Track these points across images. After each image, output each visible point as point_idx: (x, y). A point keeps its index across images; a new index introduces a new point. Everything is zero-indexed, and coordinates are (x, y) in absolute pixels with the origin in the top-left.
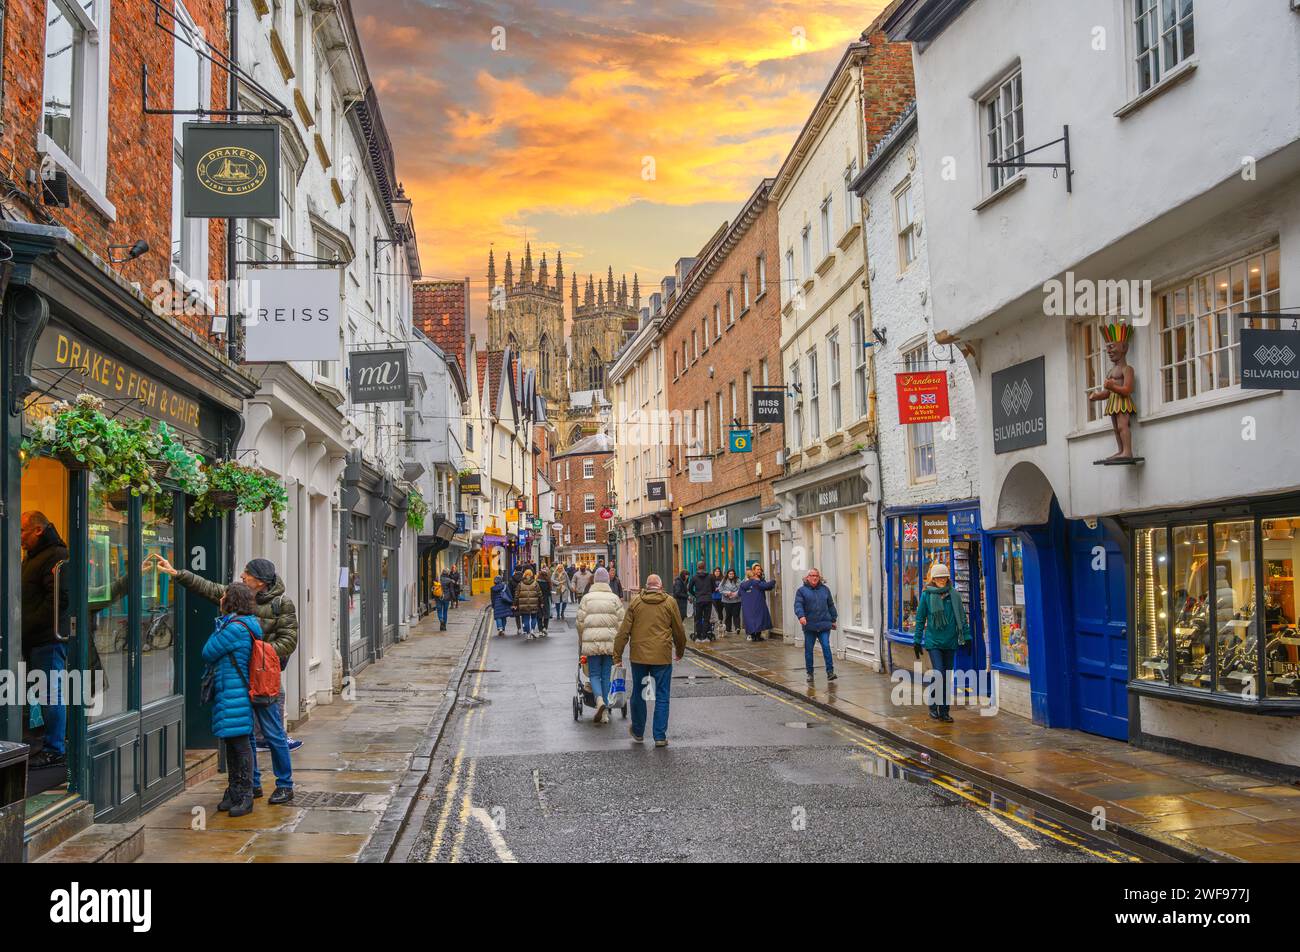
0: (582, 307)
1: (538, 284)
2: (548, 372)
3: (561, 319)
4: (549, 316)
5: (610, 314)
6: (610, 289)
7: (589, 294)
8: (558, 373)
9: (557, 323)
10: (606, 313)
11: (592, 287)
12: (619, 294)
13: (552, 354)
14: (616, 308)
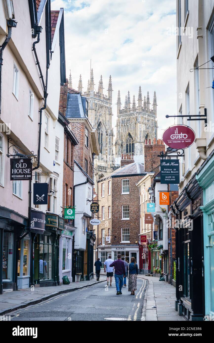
0: (123, 110)
1: (97, 93)
2: (102, 145)
3: (111, 114)
4: (104, 112)
5: (139, 113)
6: (140, 99)
7: (128, 102)
8: (108, 145)
9: (108, 116)
10: (137, 113)
11: (129, 98)
12: (145, 103)
13: (104, 134)
14: (143, 110)
